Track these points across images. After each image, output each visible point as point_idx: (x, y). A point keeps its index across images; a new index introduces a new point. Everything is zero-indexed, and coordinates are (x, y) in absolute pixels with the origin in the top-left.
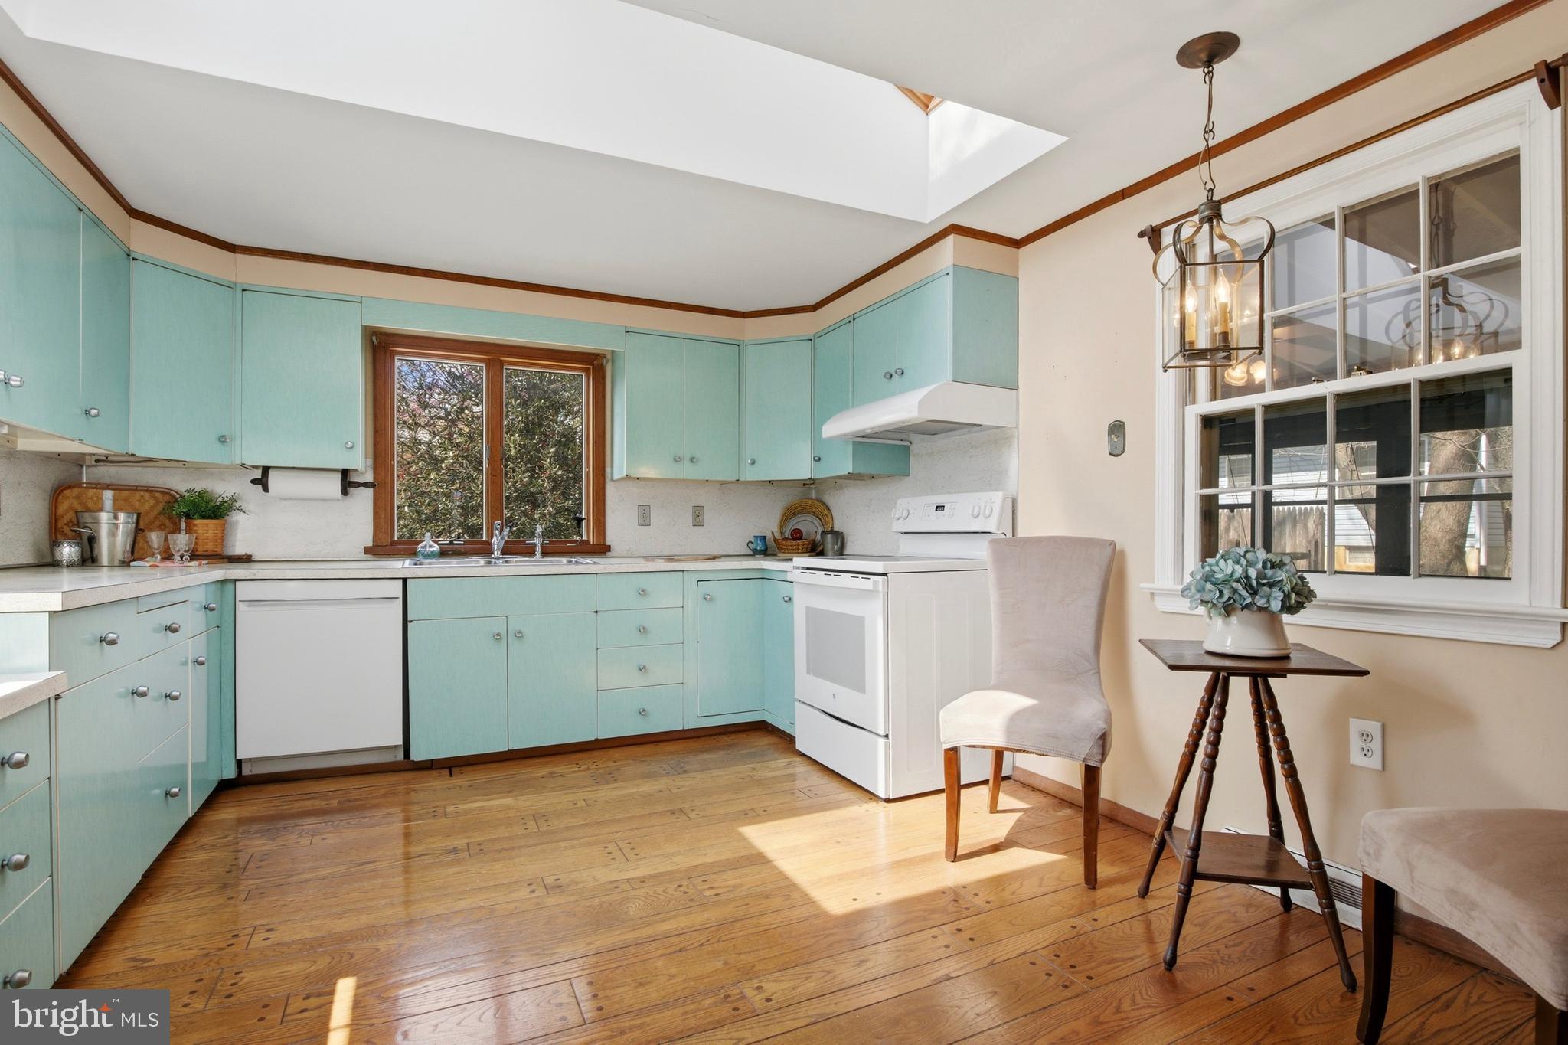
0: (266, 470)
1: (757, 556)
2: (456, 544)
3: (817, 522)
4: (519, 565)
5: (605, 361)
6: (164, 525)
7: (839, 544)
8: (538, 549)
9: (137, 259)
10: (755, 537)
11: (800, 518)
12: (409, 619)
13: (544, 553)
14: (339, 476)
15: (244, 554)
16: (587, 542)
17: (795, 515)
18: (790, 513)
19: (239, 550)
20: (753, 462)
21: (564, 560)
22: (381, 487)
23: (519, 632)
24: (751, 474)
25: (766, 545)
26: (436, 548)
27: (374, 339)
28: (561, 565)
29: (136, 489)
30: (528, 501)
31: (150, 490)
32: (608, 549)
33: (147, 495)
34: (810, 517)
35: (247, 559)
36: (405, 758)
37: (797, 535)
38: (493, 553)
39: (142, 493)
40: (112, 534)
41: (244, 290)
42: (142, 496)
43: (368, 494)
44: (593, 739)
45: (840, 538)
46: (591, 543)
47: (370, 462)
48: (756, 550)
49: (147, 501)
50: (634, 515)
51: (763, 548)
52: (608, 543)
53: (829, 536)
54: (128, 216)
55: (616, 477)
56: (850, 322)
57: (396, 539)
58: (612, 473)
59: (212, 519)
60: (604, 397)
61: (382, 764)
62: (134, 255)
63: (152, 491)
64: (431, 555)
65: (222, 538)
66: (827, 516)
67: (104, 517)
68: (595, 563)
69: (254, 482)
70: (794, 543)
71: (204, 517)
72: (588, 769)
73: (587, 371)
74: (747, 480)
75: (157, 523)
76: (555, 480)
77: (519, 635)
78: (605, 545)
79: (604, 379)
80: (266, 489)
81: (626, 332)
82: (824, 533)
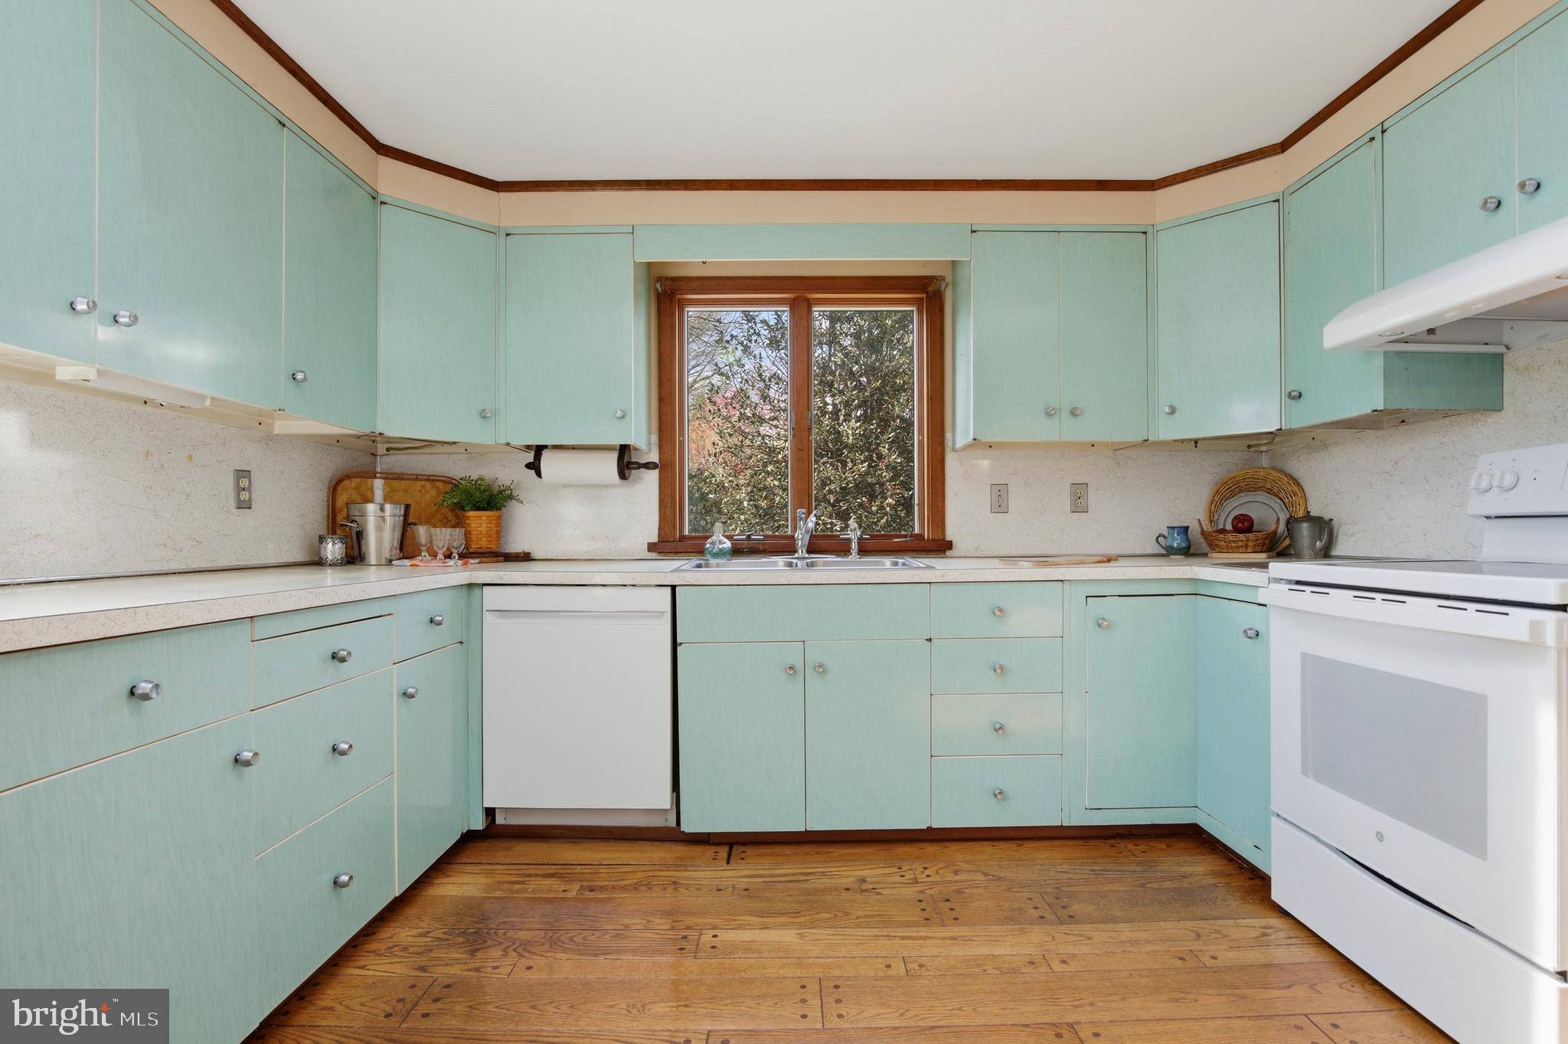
0: (539, 450)
1: (1173, 557)
2: (755, 540)
3: (1276, 504)
4: (830, 569)
5: (943, 286)
6: (447, 518)
7: (1325, 538)
8: (854, 546)
9: (385, 203)
10: (1168, 527)
11: (1244, 498)
12: (678, 641)
13: (863, 551)
14: (615, 456)
15: (521, 551)
16: (920, 537)
17: (1233, 494)
18: (1226, 491)
19: (516, 546)
20: (1173, 411)
21: (887, 561)
22: (667, 468)
23: (821, 666)
24: (1169, 430)
25: (1188, 539)
26: (728, 544)
27: (658, 286)
28: (885, 568)
29: (417, 478)
30: (866, 492)
31: (431, 479)
32: (949, 545)
33: (428, 485)
34: (1262, 497)
35: (526, 557)
36: (677, 825)
37: (1244, 525)
38: (795, 551)
39: (423, 483)
40: (379, 529)
41: (508, 235)
42: (423, 486)
43: (652, 477)
44: (924, 827)
45: (1324, 528)
46: (926, 538)
47: (655, 438)
48: (1172, 547)
49: (428, 492)
50: (985, 498)
51: (1183, 545)
52: (948, 538)
53: (1305, 525)
54: (376, 153)
55: (959, 444)
56: (1372, 139)
57: (687, 533)
58: (954, 440)
59: (487, 510)
60: (942, 334)
61: (648, 828)
62: (381, 198)
63: (433, 480)
64: (720, 554)
65: (499, 531)
66: (1295, 494)
67: (371, 508)
68: (928, 567)
69: (529, 466)
70: (1241, 536)
71: (478, 509)
72: (915, 881)
73: (918, 302)
74: (1161, 439)
75: (439, 516)
76: (894, 468)
77: (821, 669)
78: (943, 540)
79: (942, 310)
80: (539, 474)
81: (972, 232)
82: (1291, 522)
